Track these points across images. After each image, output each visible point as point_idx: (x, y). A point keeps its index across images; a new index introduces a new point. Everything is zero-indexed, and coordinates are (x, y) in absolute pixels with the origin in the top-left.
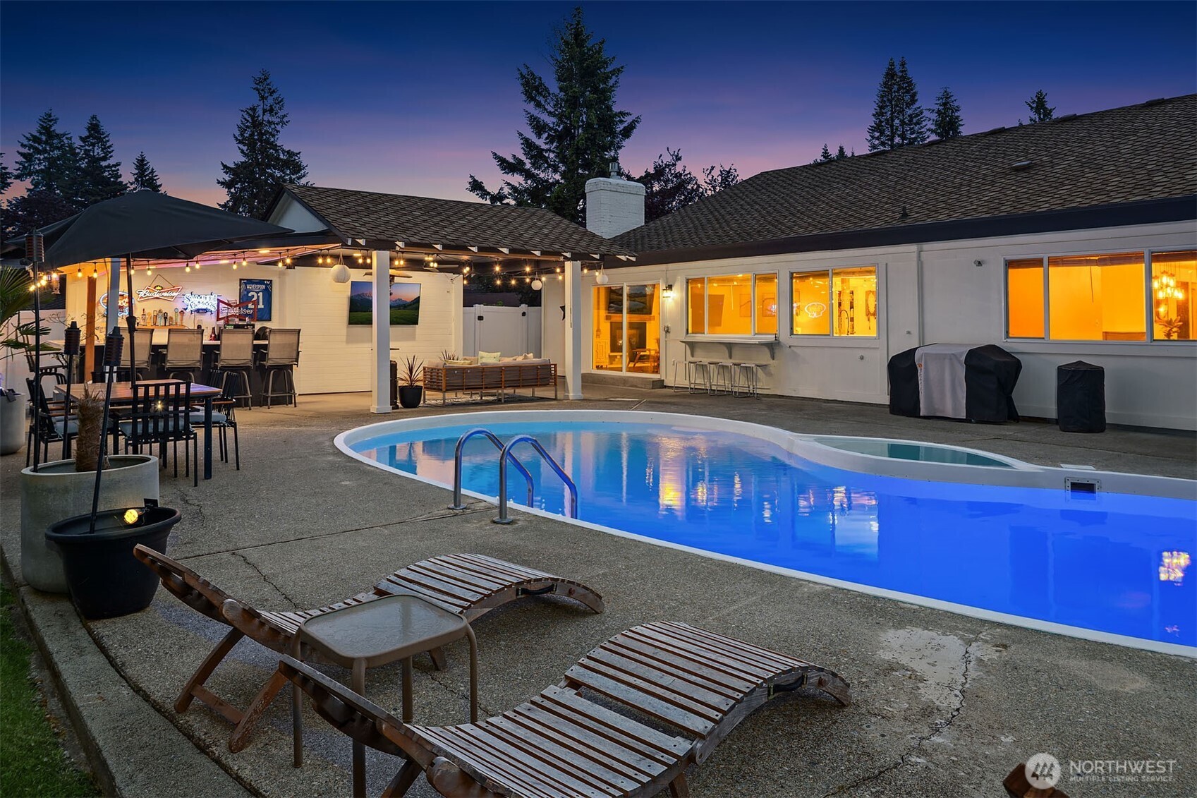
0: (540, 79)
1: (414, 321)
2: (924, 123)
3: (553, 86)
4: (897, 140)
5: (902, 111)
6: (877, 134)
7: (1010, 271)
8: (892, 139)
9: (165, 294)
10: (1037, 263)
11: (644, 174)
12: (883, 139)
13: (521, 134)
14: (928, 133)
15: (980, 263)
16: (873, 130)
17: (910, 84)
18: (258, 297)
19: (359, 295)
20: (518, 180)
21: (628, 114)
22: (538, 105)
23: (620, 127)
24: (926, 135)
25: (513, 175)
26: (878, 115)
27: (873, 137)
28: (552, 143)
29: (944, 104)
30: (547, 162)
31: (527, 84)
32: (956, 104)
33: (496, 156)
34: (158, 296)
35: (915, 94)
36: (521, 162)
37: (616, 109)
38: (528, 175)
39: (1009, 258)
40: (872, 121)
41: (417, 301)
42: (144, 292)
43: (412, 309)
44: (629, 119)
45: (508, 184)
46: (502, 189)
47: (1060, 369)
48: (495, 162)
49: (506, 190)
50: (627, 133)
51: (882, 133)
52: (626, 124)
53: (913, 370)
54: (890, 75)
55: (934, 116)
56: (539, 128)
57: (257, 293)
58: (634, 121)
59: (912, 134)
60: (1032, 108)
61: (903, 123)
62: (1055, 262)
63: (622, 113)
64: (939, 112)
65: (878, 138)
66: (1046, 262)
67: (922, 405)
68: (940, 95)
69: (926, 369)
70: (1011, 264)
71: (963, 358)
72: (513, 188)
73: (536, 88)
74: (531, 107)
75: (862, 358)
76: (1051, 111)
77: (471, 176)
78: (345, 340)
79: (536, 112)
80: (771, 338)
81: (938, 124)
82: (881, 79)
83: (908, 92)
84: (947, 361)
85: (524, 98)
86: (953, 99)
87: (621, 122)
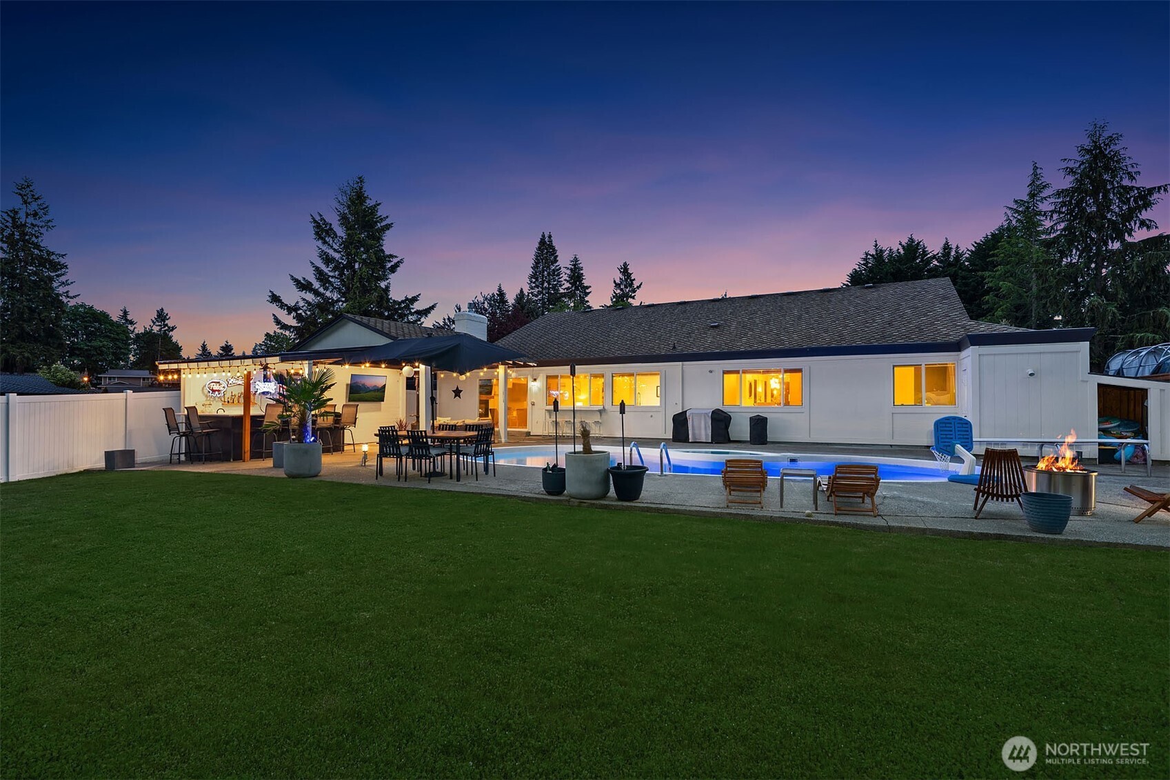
0: (331, 224)
1: (381, 399)
2: (561, 276)
3: (341, 232)
4: (546, 284)
5: (549, 267)
6: (534, 280)
7: (725, 375)
8: (543, 284)
10: (737, 372)
11: (404, 299)
12: (537, 283)
13: (312, 263)
14: (564, 282)
15: (711, 372)
16: (531, 277)
17: (554, 250)
19: (352, 382)
20: (310, 297)
21: (396, 257)
22: (325, 242)
23: (389, 265)
24: (563, 283)
25: (306, 293)
26: (535, 267)
27: (531, 282)
28: (335, 272)
29: (574, 265)
30: (333, 285)
31: (318, 226)
32: (581, 265)
33: (293, 278)
35: (557, 256)
36: (310, 284)
37: (387, 253)
38: (316, 293)
39: (725, 369)
40: (530, 271)
41: (384, 387)
43: (382, 392)
44: (395, 260)
45: (304, 299)
46: (297, 302)
47: (750, 418)
48: (292, 282)
49: (301, 304)
50: (393, 269)
51: (537, 280)
52: (392, 263)
53: (686, 420)
54: (542, 242)
55: (568, 272)
56: (328, 260)
58: (398, 262)
59: (554, 281)
60: (621, 272)
61: (549, 274)
62: (744, 372)
63: (391, 256)
64: (571, 269)
65: (534, 283)
66: (741, 372)
67: (690, 437)
68: (572, 259)
69: (692, 420)
70: (725, 372)
71: (710, 415)
72: (309, 303)
73: (327, 232)
74: (320, 243)
75: (652, 416)
76: (631, 274)
77: (270, 291)
79: (324, 248)
80: (601, 407)
81: (569, 276)
82: (537, 245)
83: (553, 255)
84: (703, 417)
85: (314, 236)
86: (579, 262)
87: (390, 261)
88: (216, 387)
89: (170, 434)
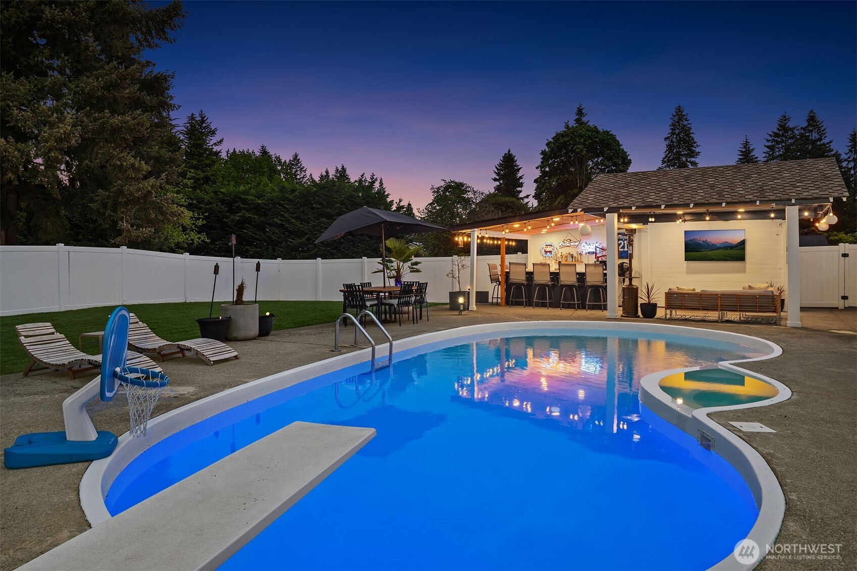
1: (741, 258)
9: (572, 244)
18: (624, 244)
19: (691, 240)
34: (568, 245)
41: (743, 243)
42: (562, 243)
43: (739, 249)
57: (624, 241)
78: (685, 271)
88: (548, 249)
89: (492, 283)
